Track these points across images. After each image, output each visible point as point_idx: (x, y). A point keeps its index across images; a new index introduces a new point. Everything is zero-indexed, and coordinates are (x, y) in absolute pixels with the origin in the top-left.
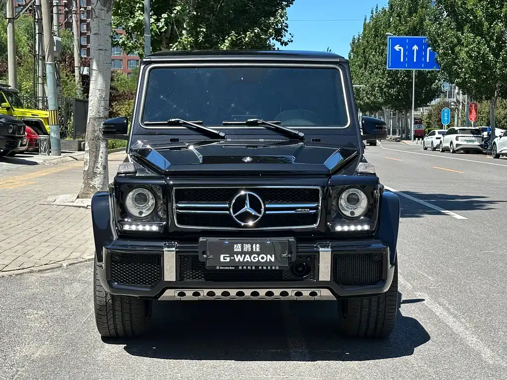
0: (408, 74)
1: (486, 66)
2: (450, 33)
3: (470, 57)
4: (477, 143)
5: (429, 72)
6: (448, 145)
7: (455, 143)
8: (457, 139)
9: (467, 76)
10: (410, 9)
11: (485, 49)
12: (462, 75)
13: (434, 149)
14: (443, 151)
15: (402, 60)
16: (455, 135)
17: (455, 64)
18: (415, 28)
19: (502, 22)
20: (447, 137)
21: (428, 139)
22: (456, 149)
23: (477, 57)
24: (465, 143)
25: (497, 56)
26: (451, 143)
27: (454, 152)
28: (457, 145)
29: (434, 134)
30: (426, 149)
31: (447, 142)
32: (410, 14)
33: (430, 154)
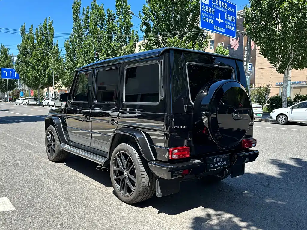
0: (6, 80)
1: (37, 79)
2: (24, 69)
3: (32, 76)
4: (35, 102)
5: (13, 80)
6: (26, 103)
7: (28, 102)
8: (29, 101)
9: (31, 82)
10: (5, 59)
11: (37, 74)
12: (29, 82)
13: (20, 104)
14: (24, 105)
15: (6, 76)
16: (28, 100)
17: (26, 78)
18: (7, 65)
19: (41, 67)
20: (25, 100)
21: (17, 101)
22: (28, 104)
23: (34, 77)
24: (31, 102)
25: (40, 77)
26: (27, 102)
27: (28, 105)
28: (29, 103)
29: (19, 99)
30: (17, 104)
31: (25, 102)
32: (5, 60)
33: (18, 105)
